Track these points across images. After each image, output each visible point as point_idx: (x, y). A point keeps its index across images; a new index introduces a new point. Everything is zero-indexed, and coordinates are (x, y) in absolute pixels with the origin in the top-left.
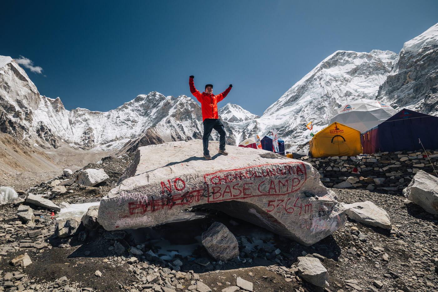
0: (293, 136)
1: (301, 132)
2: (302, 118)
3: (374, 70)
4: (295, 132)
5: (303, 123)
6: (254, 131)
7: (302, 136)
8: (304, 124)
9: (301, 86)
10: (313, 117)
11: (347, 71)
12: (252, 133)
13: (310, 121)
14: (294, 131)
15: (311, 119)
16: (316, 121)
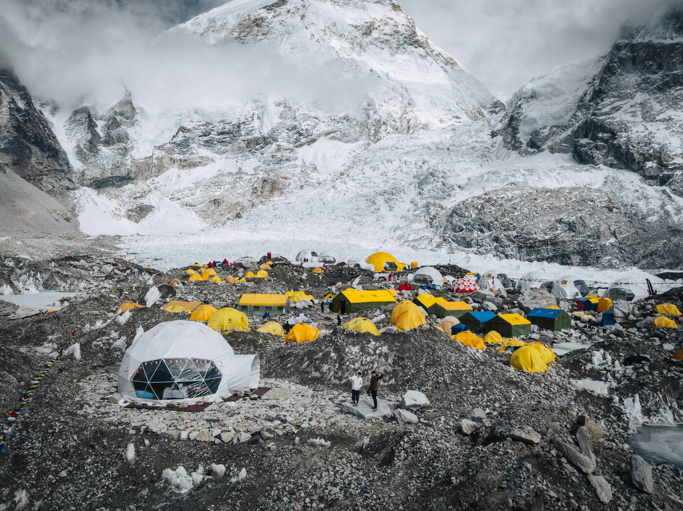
0: (273, 157)
1: (292, 150)
2: (281, 109)
3: (406, 42)
4: (274, 146)
5: (290, 123)
6: (122, 114)
7: (299, 162)
8: (295, 127)
9: (253, 18)
10: (313, 114)
11: (354, 25)
12: (119, 118)
13: (308, 122)
14: (269, 143)
15: (309, 117)
16: (323, 128)
